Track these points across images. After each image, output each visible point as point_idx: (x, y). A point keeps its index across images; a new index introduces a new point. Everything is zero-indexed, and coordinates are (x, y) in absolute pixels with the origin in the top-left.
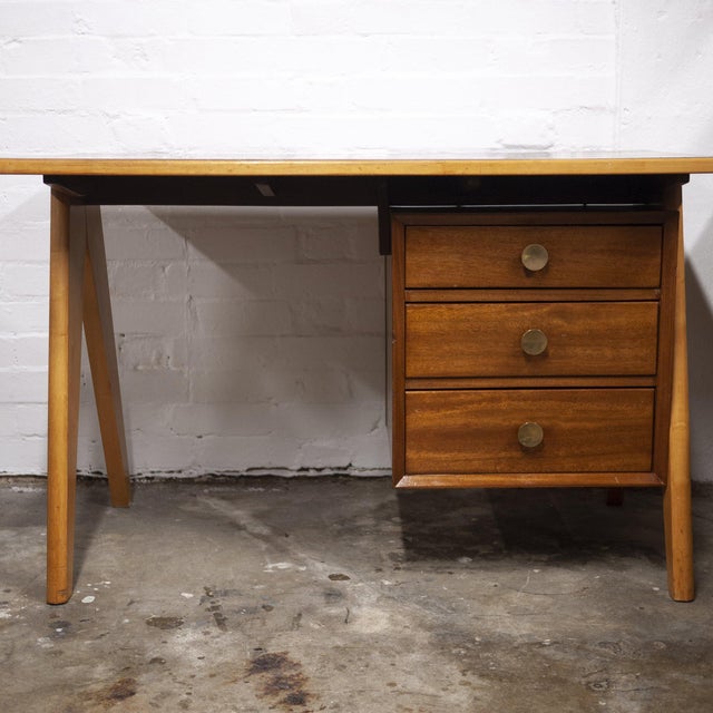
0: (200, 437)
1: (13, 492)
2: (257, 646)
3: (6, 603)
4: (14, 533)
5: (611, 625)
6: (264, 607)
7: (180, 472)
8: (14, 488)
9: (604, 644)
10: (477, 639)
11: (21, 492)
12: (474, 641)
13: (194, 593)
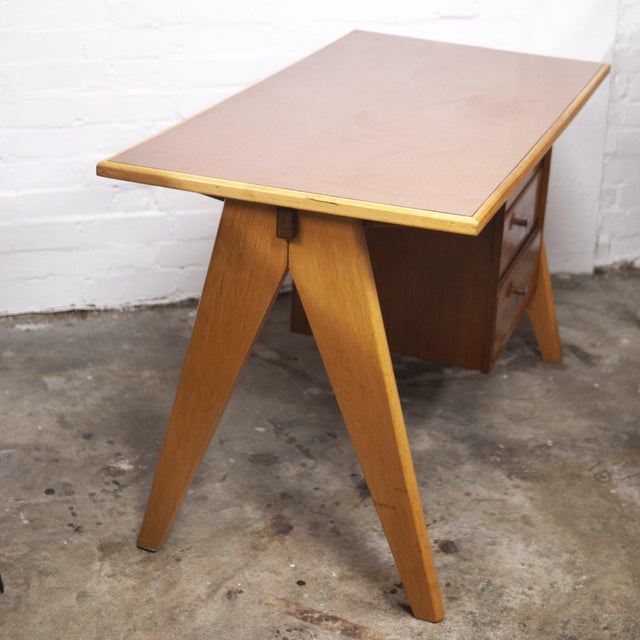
0: (182, 268)
1: (21, 331)
2: (350, 473)
3: (119, 454)
4: (63, 379)
5: (584, 423)
6: (329, 435)
7: (163, 298)
8: (18, 326)
9: (588, 440)
10: (502, 446)
11: (28, 331)
12: (499, 449)
13: (264, 426)
